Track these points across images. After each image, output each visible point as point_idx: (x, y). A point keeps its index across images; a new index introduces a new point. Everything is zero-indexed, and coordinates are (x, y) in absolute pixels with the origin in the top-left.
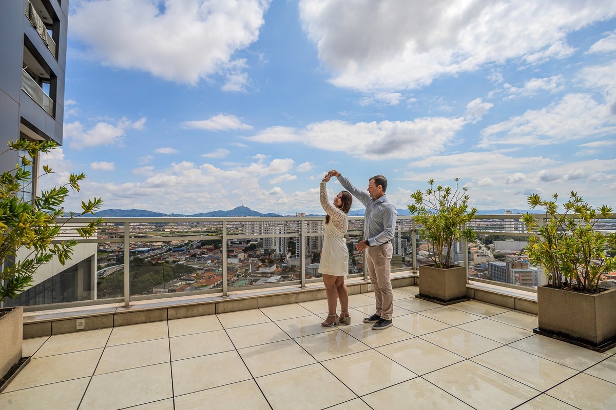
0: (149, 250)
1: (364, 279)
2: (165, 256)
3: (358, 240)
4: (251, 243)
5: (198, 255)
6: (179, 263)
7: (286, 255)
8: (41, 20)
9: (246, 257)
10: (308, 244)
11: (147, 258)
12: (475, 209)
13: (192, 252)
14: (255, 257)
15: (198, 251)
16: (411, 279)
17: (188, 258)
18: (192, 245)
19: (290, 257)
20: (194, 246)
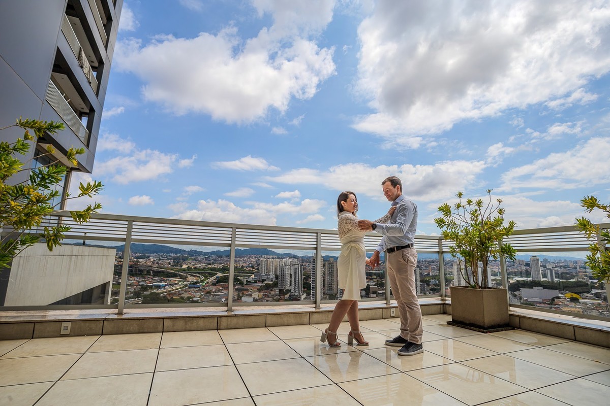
0: (166, 285)
1: (386, 304)
2: (181, 292)
3: (374, 283)
4: (266, 282)
5: (213, 292)
6: (194, 299)
7: (300, 296)
8: (88, 62)
9: (260, 297)
10: (324, 286)
11: (163, 293)
12: (513, 223)
13: (208, 289)
14: (270, 297)
15: (214, 289)
16: (439, 306)
17: (202, 295)
18: (208, 282)
19: (304, 299)
20: (210, 283)
